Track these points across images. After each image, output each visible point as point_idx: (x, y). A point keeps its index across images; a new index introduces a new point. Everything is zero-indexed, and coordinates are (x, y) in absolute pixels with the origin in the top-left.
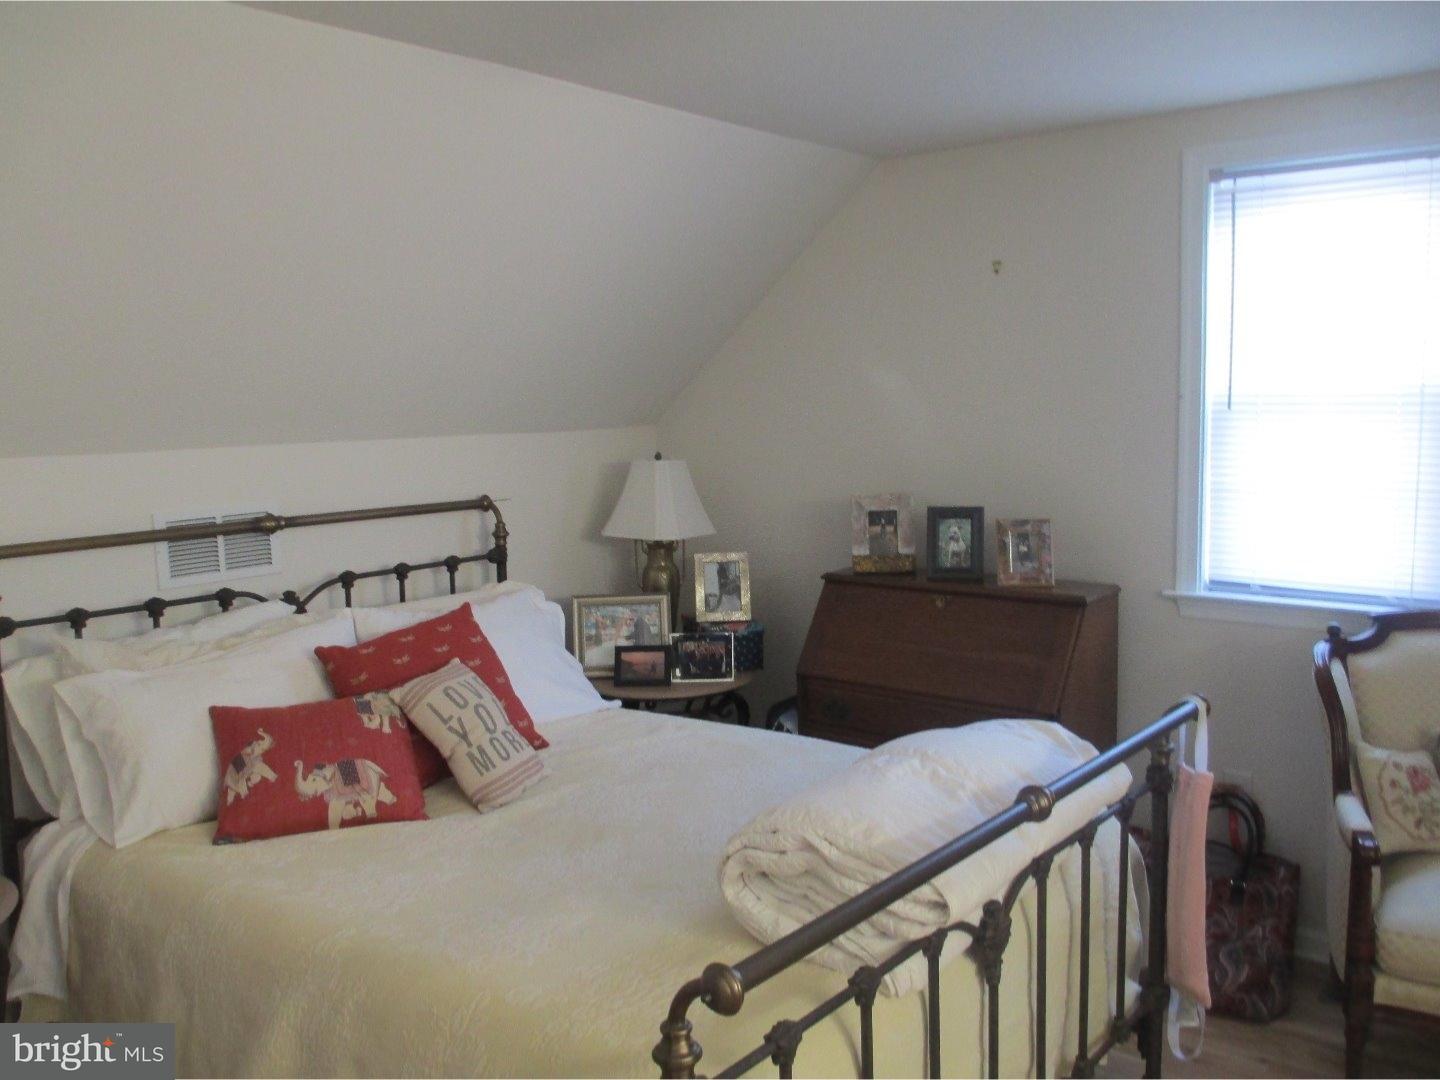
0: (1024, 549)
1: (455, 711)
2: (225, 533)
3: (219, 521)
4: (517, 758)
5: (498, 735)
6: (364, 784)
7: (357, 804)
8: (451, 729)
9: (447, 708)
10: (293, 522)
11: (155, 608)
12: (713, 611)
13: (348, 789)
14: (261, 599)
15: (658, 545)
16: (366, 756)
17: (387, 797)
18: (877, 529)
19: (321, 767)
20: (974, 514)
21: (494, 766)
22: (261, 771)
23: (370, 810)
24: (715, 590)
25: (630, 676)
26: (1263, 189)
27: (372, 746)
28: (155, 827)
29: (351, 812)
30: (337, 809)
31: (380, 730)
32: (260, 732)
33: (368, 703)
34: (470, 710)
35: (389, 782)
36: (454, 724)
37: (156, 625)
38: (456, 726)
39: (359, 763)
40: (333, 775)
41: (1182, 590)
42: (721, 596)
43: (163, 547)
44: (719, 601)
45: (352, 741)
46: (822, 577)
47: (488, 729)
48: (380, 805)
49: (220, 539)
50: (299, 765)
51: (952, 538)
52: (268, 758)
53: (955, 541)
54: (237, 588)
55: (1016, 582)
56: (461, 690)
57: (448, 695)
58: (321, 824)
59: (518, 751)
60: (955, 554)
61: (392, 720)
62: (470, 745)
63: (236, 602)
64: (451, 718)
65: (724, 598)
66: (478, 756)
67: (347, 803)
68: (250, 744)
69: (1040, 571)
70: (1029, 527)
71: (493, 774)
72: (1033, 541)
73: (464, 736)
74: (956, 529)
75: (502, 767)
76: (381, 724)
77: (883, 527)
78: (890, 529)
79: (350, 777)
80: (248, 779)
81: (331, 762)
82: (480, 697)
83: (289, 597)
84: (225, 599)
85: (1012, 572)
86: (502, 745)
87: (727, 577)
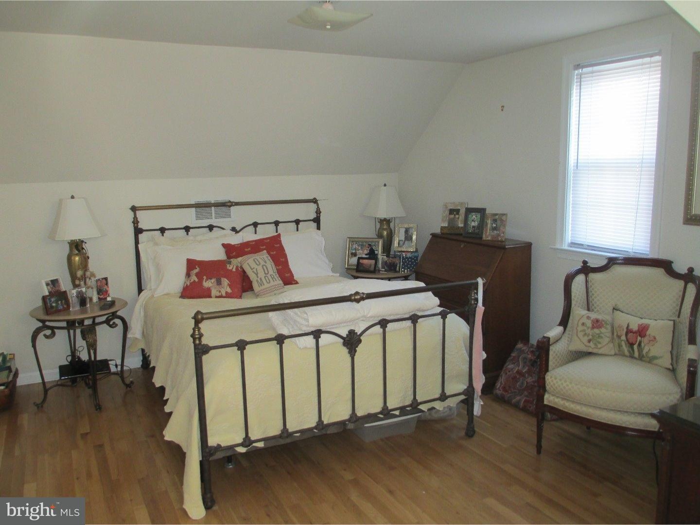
0: (494, 225)
1: (256, 266)
2: (215, 206)
3: (213, 202)
4: (272, 283)
5: (268, 275)
6: (223, 286)
7: (220, 292)
8: (253, 272)
9: (253, 265)
10: (237, 204)
11: (187, 229)
12: (401, 247)
13: (217, 287)
14: (223, 229)
15: (385, 220)
16: (225, 277)
17: (229, 290)
18: (452, 216)
19: (211, 279)
20: (481, 211)
21: (264, 285)
22: (194, 278)
23: (224, 294)
24: (403, 238)
25: (362, 268)
26: (593, 72)
27: (228, 274)
28: (165, 292)
29: (218, 294)
30: (214, 292)
31: (231, 271)
32: (197, 267)
33: (231, 261)
34: (261, 266)
35: (230, 286)
36: (255, 270)
37: (187, 234)
38: (255, 271)
39: (222, 279)
40: (214, 282)
41: (558, 246)
42: (405, 241)
43: (194, 209)
44: (404, 243)
45: (222, 272)
46: (431, 235)
47: (265, 274)
48: (226, 292)
49: (213, 208)
50: (205, 277)
51: (473, 221)
52: (197, 275)
53: (474, 221)
54: (214, 225)
55: (489, 238)
56: (260, 260)
57: (254, 261)
58: (209, 296)
59: (274, 281)
60: (474, 227)
61: (237, 267)
62: (258, 277)
63: (214, 229)
64: (254, 268)
65: (406, 242)
66: (259, 281)
67: (217, 291)
68: (192, 270)
69: (499, 235)
70: (497, 217)
71: (263, 287)
72: (499, 222)
73: (257, 274)
74: (475, 217)
75: (266, 285)
76: (233, 268)
77: (455, 215)
78: (457, 216)
79: (219, 283)
80: (190, 280)
81: (214, 278)
82: (266, 262)
83: (234, 229)
84: (211, 228)
85: (488, 235)
86: (268, 279)
87: (408, 234)
